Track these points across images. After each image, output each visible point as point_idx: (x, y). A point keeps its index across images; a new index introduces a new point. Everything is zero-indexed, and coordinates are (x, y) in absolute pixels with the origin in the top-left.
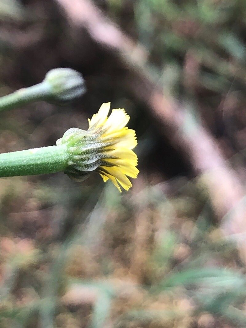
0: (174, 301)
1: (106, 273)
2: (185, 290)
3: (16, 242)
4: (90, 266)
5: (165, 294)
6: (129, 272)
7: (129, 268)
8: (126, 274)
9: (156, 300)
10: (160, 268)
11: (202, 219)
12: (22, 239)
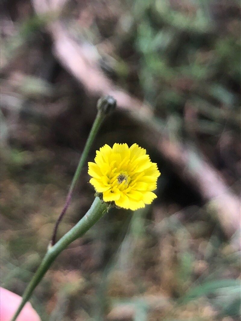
0: (199, 309)
1: (142, 291)
2: (207, 299)
3: (65, 275)
4: (128, 286)
5: (191, 304)
6: (161, 289)
7: (160, 285)
8: (158, 290)
9: (185, 309)
10: (185, 283)
11: (215, 238)
12: (71, 271)
